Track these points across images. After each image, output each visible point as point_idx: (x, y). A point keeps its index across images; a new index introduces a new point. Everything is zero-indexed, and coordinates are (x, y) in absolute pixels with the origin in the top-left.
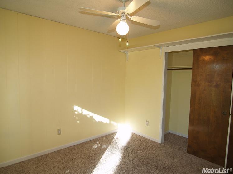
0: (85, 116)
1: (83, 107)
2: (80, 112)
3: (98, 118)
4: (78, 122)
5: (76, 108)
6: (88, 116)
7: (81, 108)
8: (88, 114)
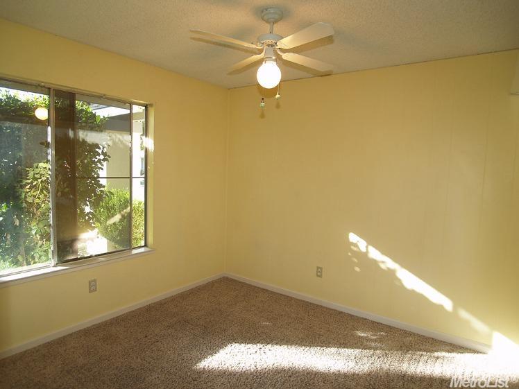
0: (375, 262)
1: (370, 242)
2: (363, 249)
3: (410, 280)
4: (357, 269)
5: (353, 237)
6: (383, 266)
7: (364, 242)
8: (383, 262)
